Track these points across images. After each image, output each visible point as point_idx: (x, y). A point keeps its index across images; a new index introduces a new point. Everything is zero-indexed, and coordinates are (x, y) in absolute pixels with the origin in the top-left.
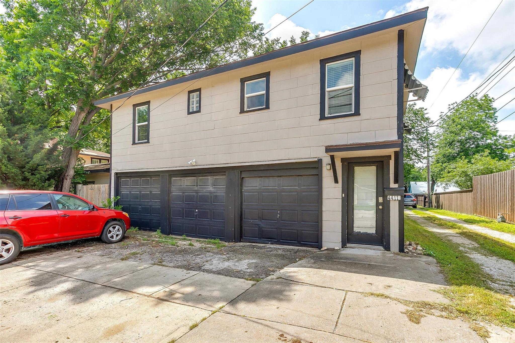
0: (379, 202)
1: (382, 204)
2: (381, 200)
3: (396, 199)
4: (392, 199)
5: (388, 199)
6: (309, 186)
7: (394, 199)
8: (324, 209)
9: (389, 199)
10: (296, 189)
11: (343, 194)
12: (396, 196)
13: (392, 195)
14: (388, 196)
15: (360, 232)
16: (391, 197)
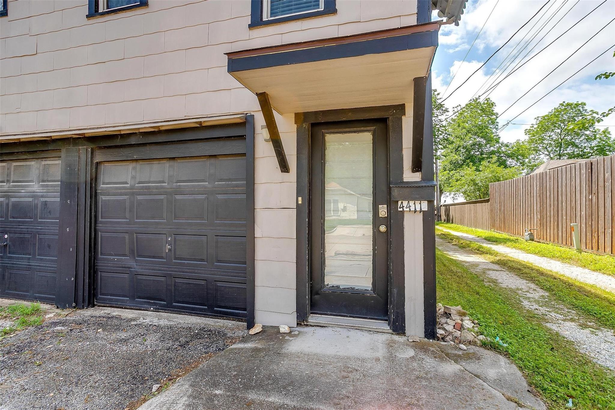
0: (380, 216)
1: (387, 221)
2: (383, 211)
3: (418, 209)
4: (408, 209)
5: (399, 210)
6: (230, 180)
7: (413, 209)
8: (258, 234)
9: (401, 209)
10: (205, 187)
11: (300, 199)
12: (417, 203)
13: (409, 199)
14: (400, 203)
15: (338, 287)
16: (405, 203)
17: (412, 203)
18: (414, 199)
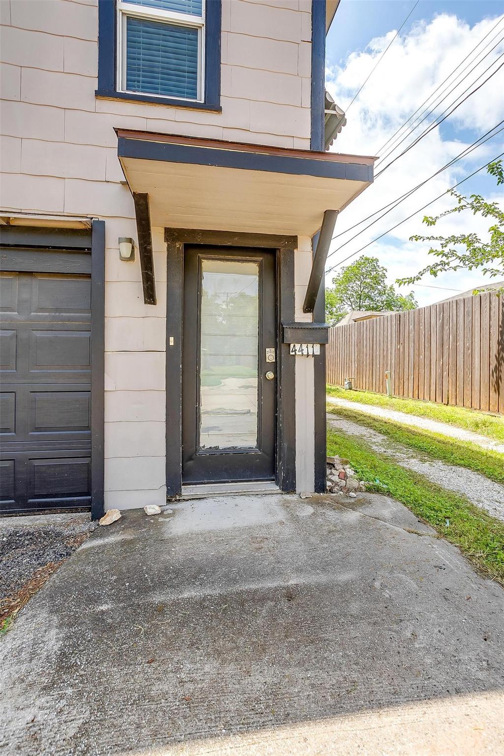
0: (267, 361)
1: (276, 367)
2: (270, 355)
3: (311, 353)
4: (300, 353)
5: (291, 353)
6: (57, 310)
7: (305, 353)
9: (293, 353)
11: (172, 339)
12: (310, 346)
13: (301, 342)
14: (292, 346)
15: (217, 448)
16: (298, 346)
17: (304, 346)
18: (307, 342)
